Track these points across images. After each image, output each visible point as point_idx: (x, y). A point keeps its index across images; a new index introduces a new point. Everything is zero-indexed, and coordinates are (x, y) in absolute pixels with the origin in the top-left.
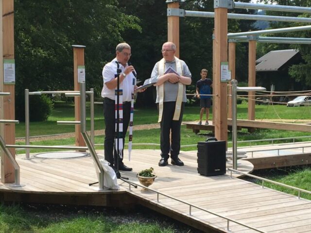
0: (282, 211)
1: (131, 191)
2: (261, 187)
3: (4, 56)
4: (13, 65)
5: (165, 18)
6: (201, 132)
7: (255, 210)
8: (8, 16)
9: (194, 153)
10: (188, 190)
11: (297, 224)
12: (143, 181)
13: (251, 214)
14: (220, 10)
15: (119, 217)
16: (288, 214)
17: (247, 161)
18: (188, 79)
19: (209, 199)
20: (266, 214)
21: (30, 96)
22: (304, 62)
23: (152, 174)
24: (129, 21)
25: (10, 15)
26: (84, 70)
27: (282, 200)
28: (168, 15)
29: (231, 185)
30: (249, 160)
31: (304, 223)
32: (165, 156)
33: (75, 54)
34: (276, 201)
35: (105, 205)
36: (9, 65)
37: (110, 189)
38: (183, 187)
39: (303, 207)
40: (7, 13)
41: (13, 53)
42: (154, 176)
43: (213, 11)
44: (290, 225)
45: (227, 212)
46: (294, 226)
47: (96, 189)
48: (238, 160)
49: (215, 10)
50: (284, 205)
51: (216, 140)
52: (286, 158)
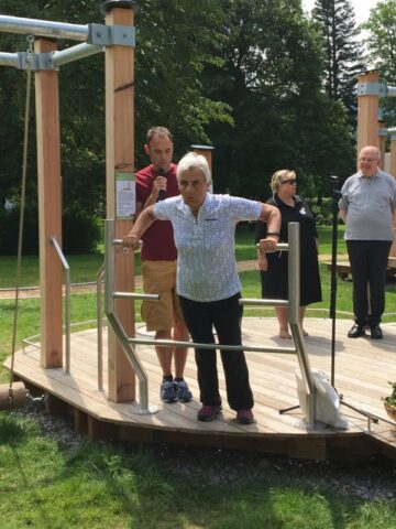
3: (116, 168)
8: (123, 92)
25: (128, 90)
36: (126, 183)
41: (133, 161)
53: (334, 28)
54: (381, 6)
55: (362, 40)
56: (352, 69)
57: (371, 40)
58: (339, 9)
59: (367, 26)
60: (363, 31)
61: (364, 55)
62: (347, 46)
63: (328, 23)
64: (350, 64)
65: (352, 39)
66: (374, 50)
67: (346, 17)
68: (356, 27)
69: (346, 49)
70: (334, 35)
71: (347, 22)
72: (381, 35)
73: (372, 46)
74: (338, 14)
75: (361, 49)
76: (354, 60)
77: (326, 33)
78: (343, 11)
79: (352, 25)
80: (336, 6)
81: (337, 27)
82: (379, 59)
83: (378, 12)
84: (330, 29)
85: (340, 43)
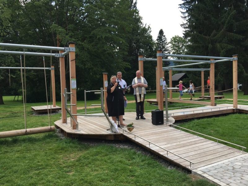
0: (191, 144)
1: (124, 133)
2: (180, 130)
3: (71, 78)
4: (75, 81)
5: (138, 61)
6: (152, 103)
7: (178, 143)
8: (73, 61)
9: (150, 114)
10: (148, 132)
11: (199, 152)
12: (129, 129)
13: (177, 146)
14: (159, 57)
15: (119, 144)
16: (194, 146)
17: (172, 118)
18: (146, 85)
19: (157, 137)
20: (184, 146)
21: (86, 93)
22: (188, 77)
23: (133, 125)
24: (127, 65)
25: (74, 61)
26: (107, 82)
27: (190, 138)
28: (139, 60)
29: (166, 129)
30: (172, 117)
31: (202, 151)
32: (138, 115)
33: (104, 76)
34: (187, 138)
35: (113, 139)
36: (74, 81)
37: (115, 132)
38: (146, 131)
39: (200, 141)
40: (72, 60)
41: (75, 76)
42: (133, 126)
43: (156, 58)
44: (196, 153)
45: (166, 144)
46: (198, 153)
47: (109, 132)
48: (169, 118)
49: (157, 58)
50: (191, 141)
51: (159, 110)
52: (187, 116)
53: (162, 43)
54: (173, 38)
55: (169, 46)
56: (167, 53)
57: (171, 46)
58: (163, 39)
59: (170, 43)
60: (169, 44)
61: (170, 50)
62: (165, 48)
63: (160, 42)
64: (166, 52)
65: (167, 46)
66: (172, 49)
67: (165, 41)
68: (167, 43)
69: (165, 49)
70: (162, 45)
71: (165, 42)
72: (174, 45)
73: (171, 48)
74: (163, 40)
75: (169, 49)
76: (167, 51)
77: (160, 45)
78: (164, 39)
79: (166, 43)
80: (162, 38)
81: (163, 43)
82: (173, 51)
83: (173, 39)
84: (161, 44)
85: (164, 47)
